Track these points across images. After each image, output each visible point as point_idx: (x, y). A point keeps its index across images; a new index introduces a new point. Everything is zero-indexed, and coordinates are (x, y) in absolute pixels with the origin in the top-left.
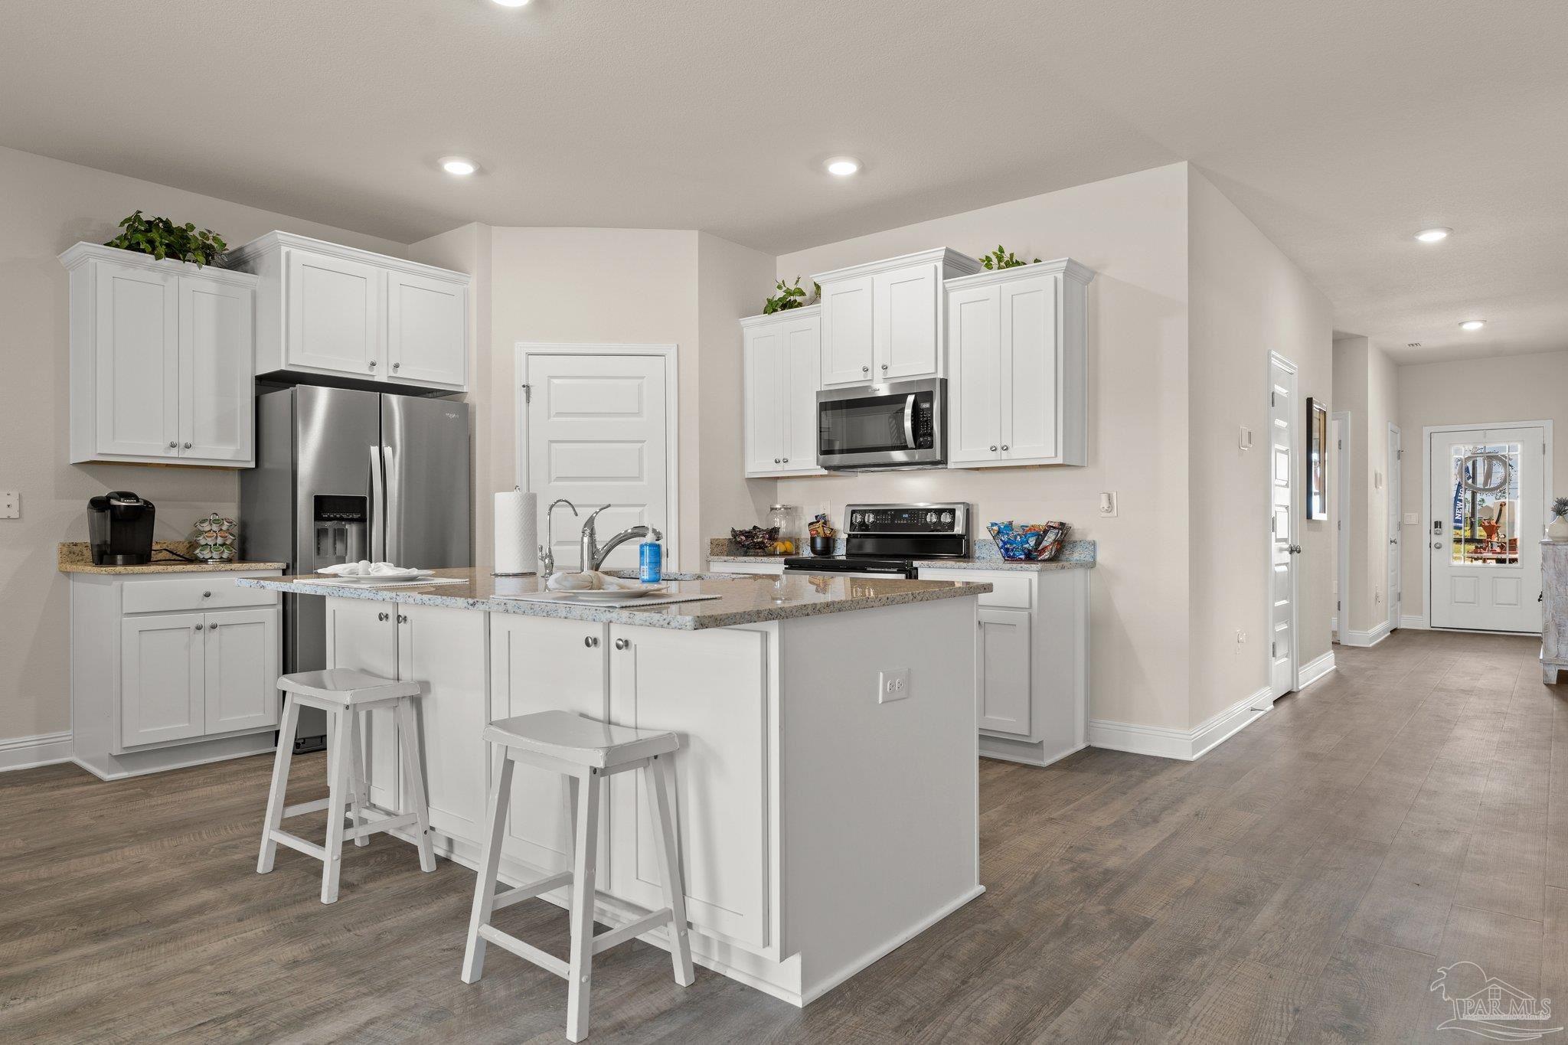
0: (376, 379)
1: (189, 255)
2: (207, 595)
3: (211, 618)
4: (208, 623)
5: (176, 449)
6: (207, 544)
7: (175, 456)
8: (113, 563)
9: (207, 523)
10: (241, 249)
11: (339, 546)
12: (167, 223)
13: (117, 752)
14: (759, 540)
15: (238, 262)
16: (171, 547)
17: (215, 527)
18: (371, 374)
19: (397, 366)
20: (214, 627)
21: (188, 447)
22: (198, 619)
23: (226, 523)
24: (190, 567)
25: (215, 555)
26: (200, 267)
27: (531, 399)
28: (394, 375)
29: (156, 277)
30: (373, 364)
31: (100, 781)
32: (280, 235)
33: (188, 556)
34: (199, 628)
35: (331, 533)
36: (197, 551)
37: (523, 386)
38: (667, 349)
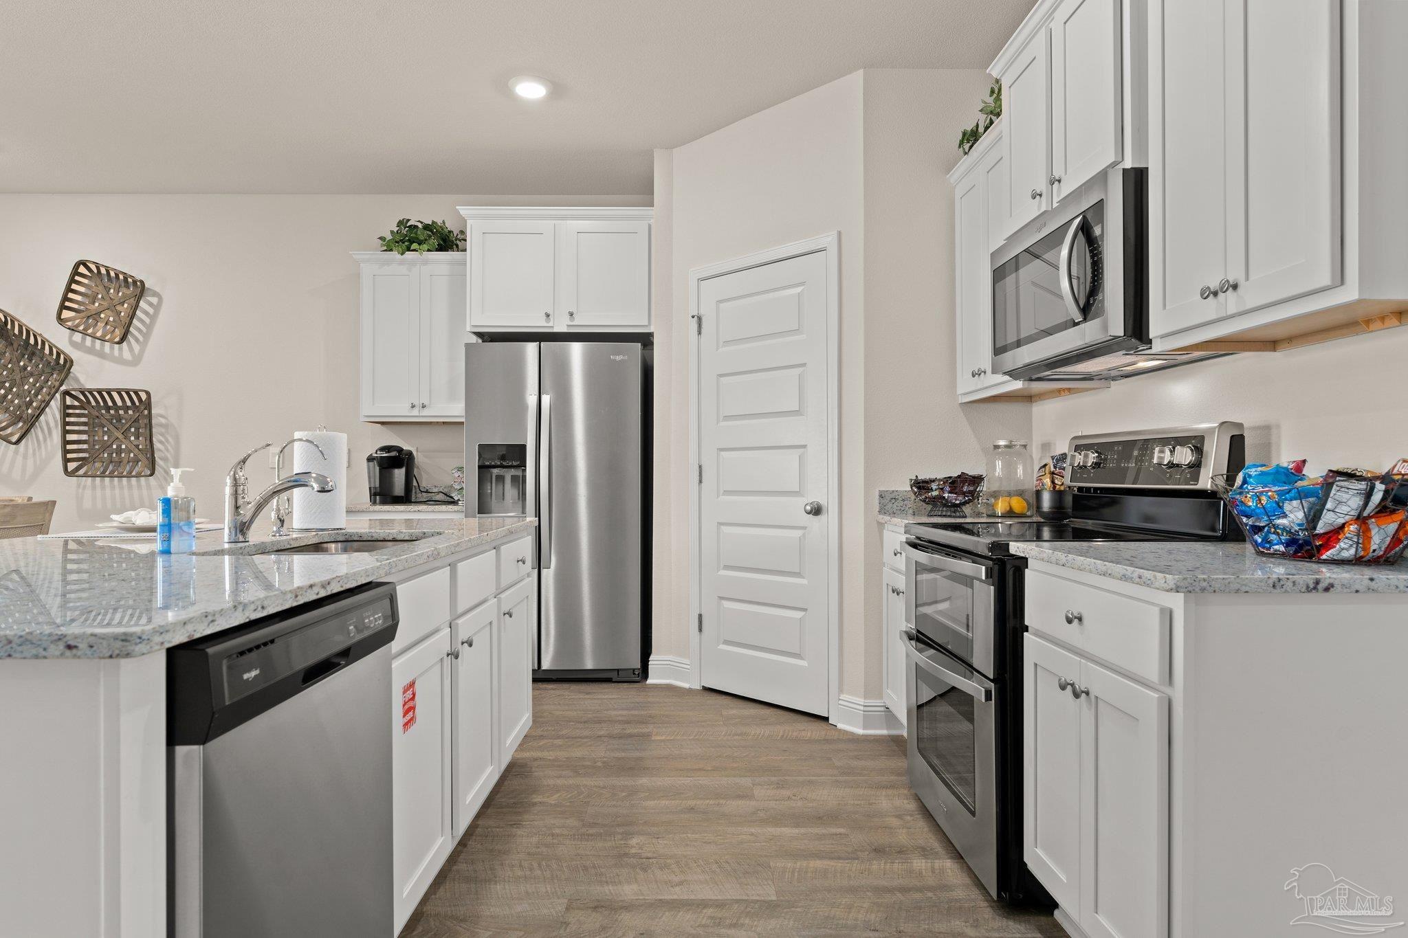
5: (415, 409)
7: (416, 415)
14: (935, 493)
16: (446, 491)
18: (549, 325)
21: (425, 407)
27: (703, 331)
28: (572, 324)
29: (403, 269)
30: (548, 316)
32: (462, 210)
35: (508, 479)
37: (693, 317)
38: (828, 240)
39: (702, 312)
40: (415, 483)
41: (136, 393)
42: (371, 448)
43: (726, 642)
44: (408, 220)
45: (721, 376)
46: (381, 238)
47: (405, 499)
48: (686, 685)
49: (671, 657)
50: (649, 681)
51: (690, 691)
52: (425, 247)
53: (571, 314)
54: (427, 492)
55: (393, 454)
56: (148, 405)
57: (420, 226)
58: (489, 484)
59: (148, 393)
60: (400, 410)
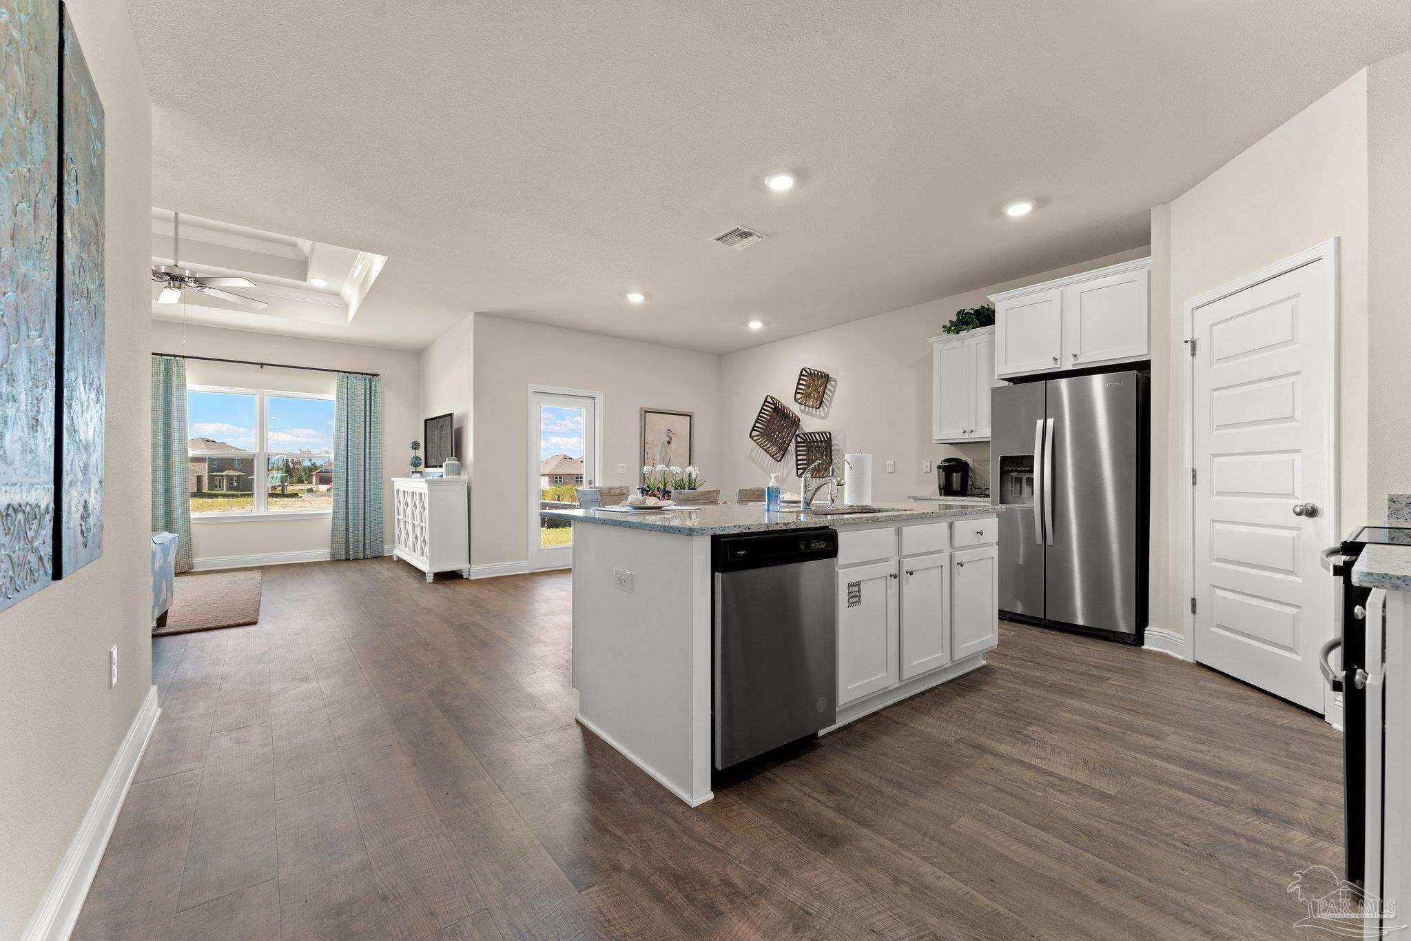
0: (1063, 369)
5: (967, 433)
7: (967, 438)
16: (984, 488)
18: (1056, 366)
21: (972, 431)
26: (981, 329)
27: (1197, 353)
28: (1076, 363)
29: (959, 343)
30: (1055, 360)
37: (1186, 342)
38: (1326, 249)
39: (1196, 337)
40: (970, 482)
41: (825, 433)
42: (939, 460)
43: (1218, 626)
44: (964, 310)
45: (1215, 390)
46: (944, 327)
47: (963, 492)
48: (1180, 657)
49: (1168, 631)
50: (1143, 647)
51: (1183, 663)
52: (971, 326)
53: (1075, 356)
54: (979, 488)
55: (953, 463)
56: (830, 439)
57: (972, 312)
58: (1010, 484)
59: (829, 433)
60: (957, 435)
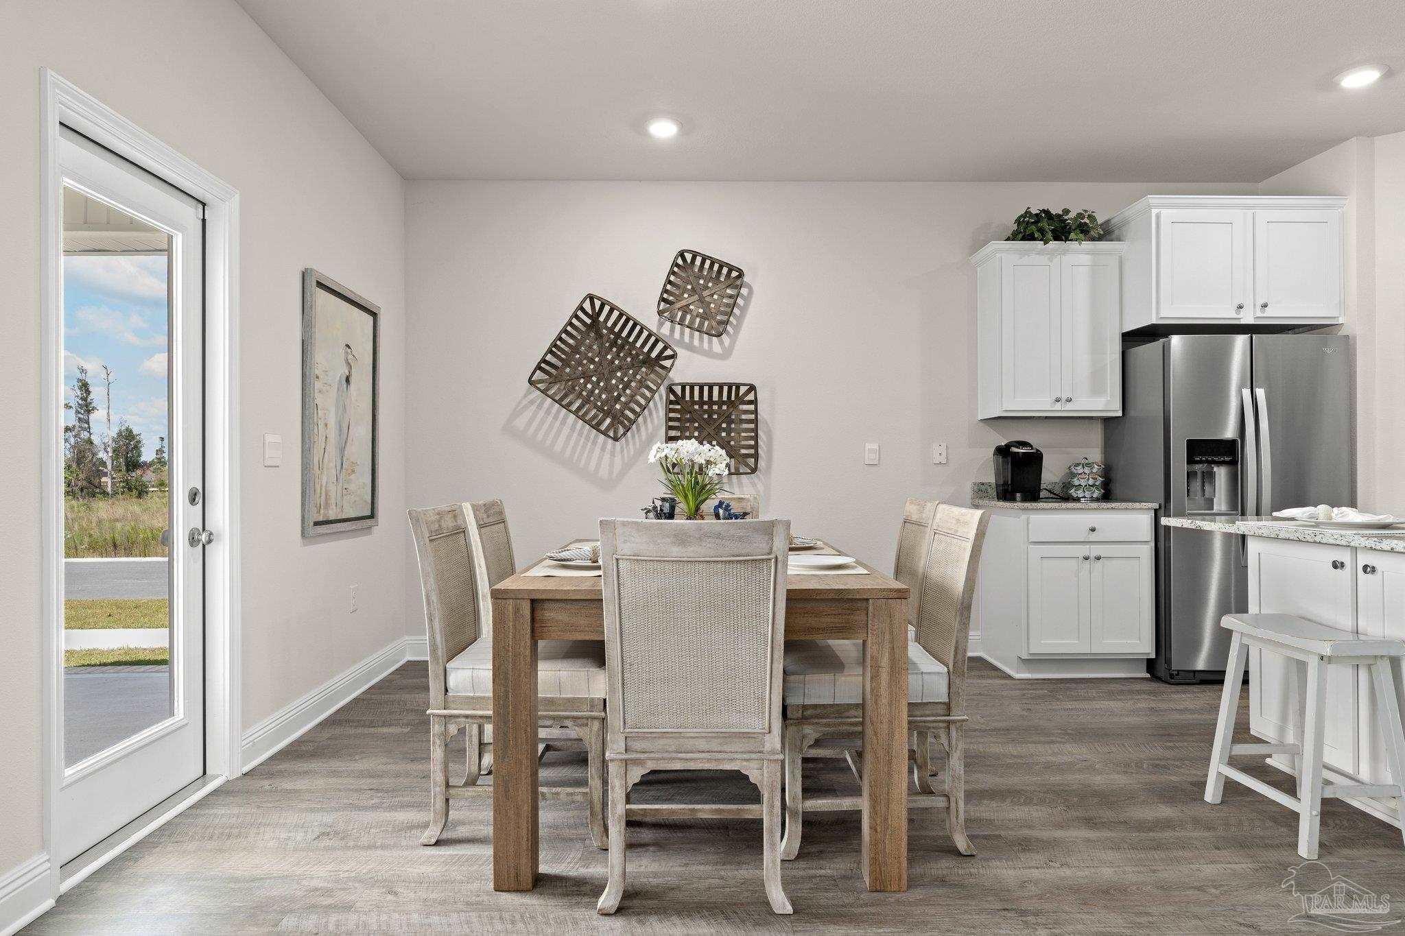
0: (1243, 322)
1: (1072, 235)
2: (1093, 530)
3: (1095, 550)
4: (1093, 555)
5: (1059, 403)
6: (1080, 485)
7: (1059, 409)
8: (1013, 499)
9: (1081, 466)
10: (1108, 221)
11: (1207, 488)
12: (1047, 212)
13: (1025, 657)
15: (1106, 233)
16: (1051, 488)
17: (1087, 470)
18: (1239, 316)
19: (1265, 306)
20: (1098, 558)
21: (1069, 400)
22: (1083, 550)
23: (1096, 466)
24: (1064, 505)
25: (1087, 494)
26: (1080, 244)
28: (1261, 316)
29: (1044, 259)
30: (1241, 307)
31: (1009, 677)
32: (1153, 199)
33: (1064, 496)
34: (1086, 558)
35: (1199, 475)
36: (1072, 491)
55: (1025, 450)
59: (752, 387)
60: (1038, 404)
